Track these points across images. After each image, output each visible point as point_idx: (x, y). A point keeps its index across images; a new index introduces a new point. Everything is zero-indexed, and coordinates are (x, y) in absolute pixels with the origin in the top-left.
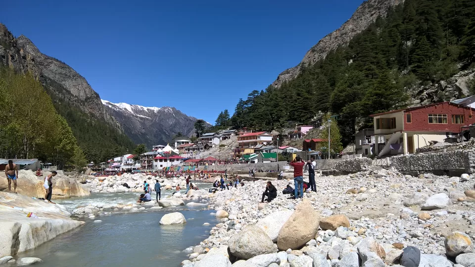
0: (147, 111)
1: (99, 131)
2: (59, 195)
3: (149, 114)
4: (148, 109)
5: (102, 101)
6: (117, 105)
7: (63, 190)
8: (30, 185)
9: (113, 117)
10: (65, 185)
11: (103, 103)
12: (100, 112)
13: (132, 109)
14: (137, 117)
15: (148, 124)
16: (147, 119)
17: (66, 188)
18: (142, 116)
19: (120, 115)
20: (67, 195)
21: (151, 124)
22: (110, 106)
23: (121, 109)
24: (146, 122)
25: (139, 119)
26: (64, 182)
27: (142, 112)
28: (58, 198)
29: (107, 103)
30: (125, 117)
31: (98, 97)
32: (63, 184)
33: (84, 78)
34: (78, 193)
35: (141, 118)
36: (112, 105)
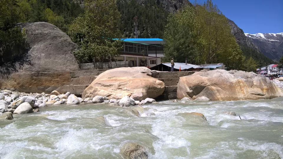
0: (275, 36)
1: (245, 52)
2: (259, 95)
3: (278, 38)
4: (276, 35)
5: (245, 34)
6: (255, 35)
7: (262, 89)
8: (229, 84)
9: (253, 43)
10: (263, 85)
11: (246, 35)
12: (244, 41)
13: (265, 36)
14: (269, 41)
15: (277, 45)
16: (277, 42)
17: (265, 87)
18: (272, 40)
19: (257, 41)
20: (267, 95)
21: (280, 44)
22: (250, 37)
23: (257, 37)
24: (276, 44)
25: (270, 42)
26: (261, 80)
27: (272, 37)
28: (259, 98)
29: (248, 35)
30: (260, 42)
31: (242, 32)
32: (260, 83)
33: (233, 22)
34: (277, 93)
35: (272, 42)
36: (251, 35)
